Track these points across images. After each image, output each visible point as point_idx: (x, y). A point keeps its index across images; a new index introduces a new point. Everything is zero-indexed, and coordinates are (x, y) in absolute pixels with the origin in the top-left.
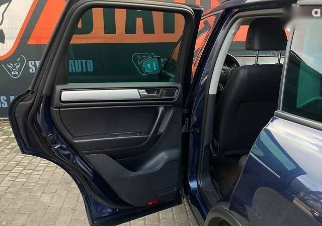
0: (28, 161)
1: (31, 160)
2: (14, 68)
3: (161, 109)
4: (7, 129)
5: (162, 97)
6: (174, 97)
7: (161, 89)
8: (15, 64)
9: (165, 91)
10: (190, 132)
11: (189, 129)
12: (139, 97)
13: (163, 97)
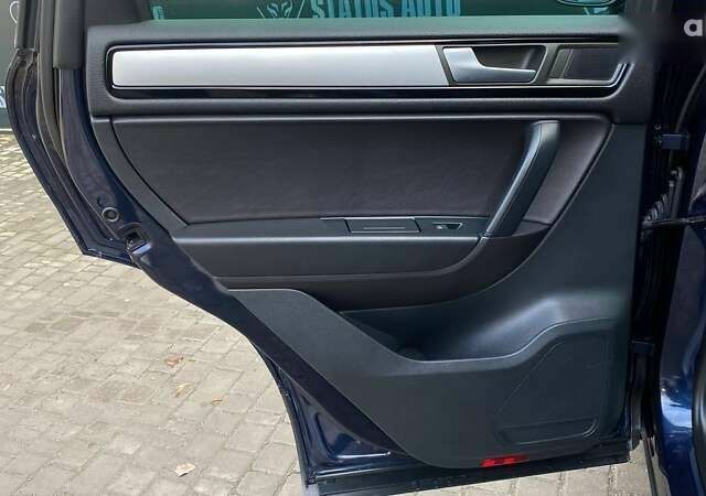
3: (545, 131)
5: (552, 81)
6: (611, 82)
7: (550, 47)
9: (567, 54)
10: (682, 227)
11: (682, 212)
12: (441, 81)
13: (555, 82)
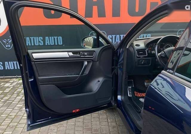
0: (15, 114)
1: (17, 113)
2: (7, 42)
4: (3, 84)
8: (8, 40)
